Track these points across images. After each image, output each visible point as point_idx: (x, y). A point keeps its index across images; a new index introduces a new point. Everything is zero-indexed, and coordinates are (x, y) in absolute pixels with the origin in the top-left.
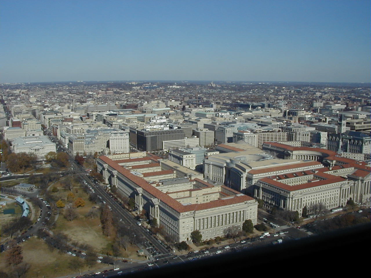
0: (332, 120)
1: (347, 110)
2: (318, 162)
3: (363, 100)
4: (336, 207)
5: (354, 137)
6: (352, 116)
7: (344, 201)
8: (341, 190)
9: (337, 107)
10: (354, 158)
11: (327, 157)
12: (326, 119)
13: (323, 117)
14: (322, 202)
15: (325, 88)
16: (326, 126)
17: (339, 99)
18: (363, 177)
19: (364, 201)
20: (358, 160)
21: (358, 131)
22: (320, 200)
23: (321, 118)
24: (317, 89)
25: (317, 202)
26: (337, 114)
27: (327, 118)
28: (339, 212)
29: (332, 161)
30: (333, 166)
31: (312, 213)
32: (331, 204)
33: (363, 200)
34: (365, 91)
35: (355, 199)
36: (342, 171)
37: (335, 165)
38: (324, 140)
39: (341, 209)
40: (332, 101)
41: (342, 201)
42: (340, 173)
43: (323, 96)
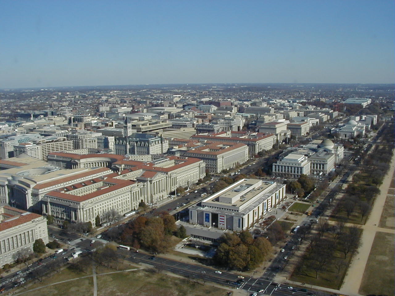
0: (119, 123)
1: (133, 112)
2: (107, 168)
3: (148, 102)
4: (128, 211)
5: (140, 139)
6: (138, 118)
7: (136, 204)
8: (131, 193)
9: (123, 110)
10: (142, 159)
11: (115, 162)
12: (112, 123)
13: (109, 121)
14: (114, 208)
15: (111, 91)
16: (112, 130)
17: (125, 102)
18: (151, 177)
19: (155, 201)
20: (146, 161)
21: (144, 133)
22: (111, 206)
23: (107, 123)
24: (103, 93)
25: (109, 210)
26: (124, 117)
27: (114, 122)
28: (132, 215)
29: (121, 165)
30: (122, 170)
31: (105, 221)
32: (124, 208)
33: (153, 200)
34: (150, 92)
35: (146, 200)
36: (131, 174)
37: (124, 169)
38: (111, 145)
39: (134, 212)
40: (119, 104)
41: (134, 204)
42: (129, 177)
43: (109, 100)
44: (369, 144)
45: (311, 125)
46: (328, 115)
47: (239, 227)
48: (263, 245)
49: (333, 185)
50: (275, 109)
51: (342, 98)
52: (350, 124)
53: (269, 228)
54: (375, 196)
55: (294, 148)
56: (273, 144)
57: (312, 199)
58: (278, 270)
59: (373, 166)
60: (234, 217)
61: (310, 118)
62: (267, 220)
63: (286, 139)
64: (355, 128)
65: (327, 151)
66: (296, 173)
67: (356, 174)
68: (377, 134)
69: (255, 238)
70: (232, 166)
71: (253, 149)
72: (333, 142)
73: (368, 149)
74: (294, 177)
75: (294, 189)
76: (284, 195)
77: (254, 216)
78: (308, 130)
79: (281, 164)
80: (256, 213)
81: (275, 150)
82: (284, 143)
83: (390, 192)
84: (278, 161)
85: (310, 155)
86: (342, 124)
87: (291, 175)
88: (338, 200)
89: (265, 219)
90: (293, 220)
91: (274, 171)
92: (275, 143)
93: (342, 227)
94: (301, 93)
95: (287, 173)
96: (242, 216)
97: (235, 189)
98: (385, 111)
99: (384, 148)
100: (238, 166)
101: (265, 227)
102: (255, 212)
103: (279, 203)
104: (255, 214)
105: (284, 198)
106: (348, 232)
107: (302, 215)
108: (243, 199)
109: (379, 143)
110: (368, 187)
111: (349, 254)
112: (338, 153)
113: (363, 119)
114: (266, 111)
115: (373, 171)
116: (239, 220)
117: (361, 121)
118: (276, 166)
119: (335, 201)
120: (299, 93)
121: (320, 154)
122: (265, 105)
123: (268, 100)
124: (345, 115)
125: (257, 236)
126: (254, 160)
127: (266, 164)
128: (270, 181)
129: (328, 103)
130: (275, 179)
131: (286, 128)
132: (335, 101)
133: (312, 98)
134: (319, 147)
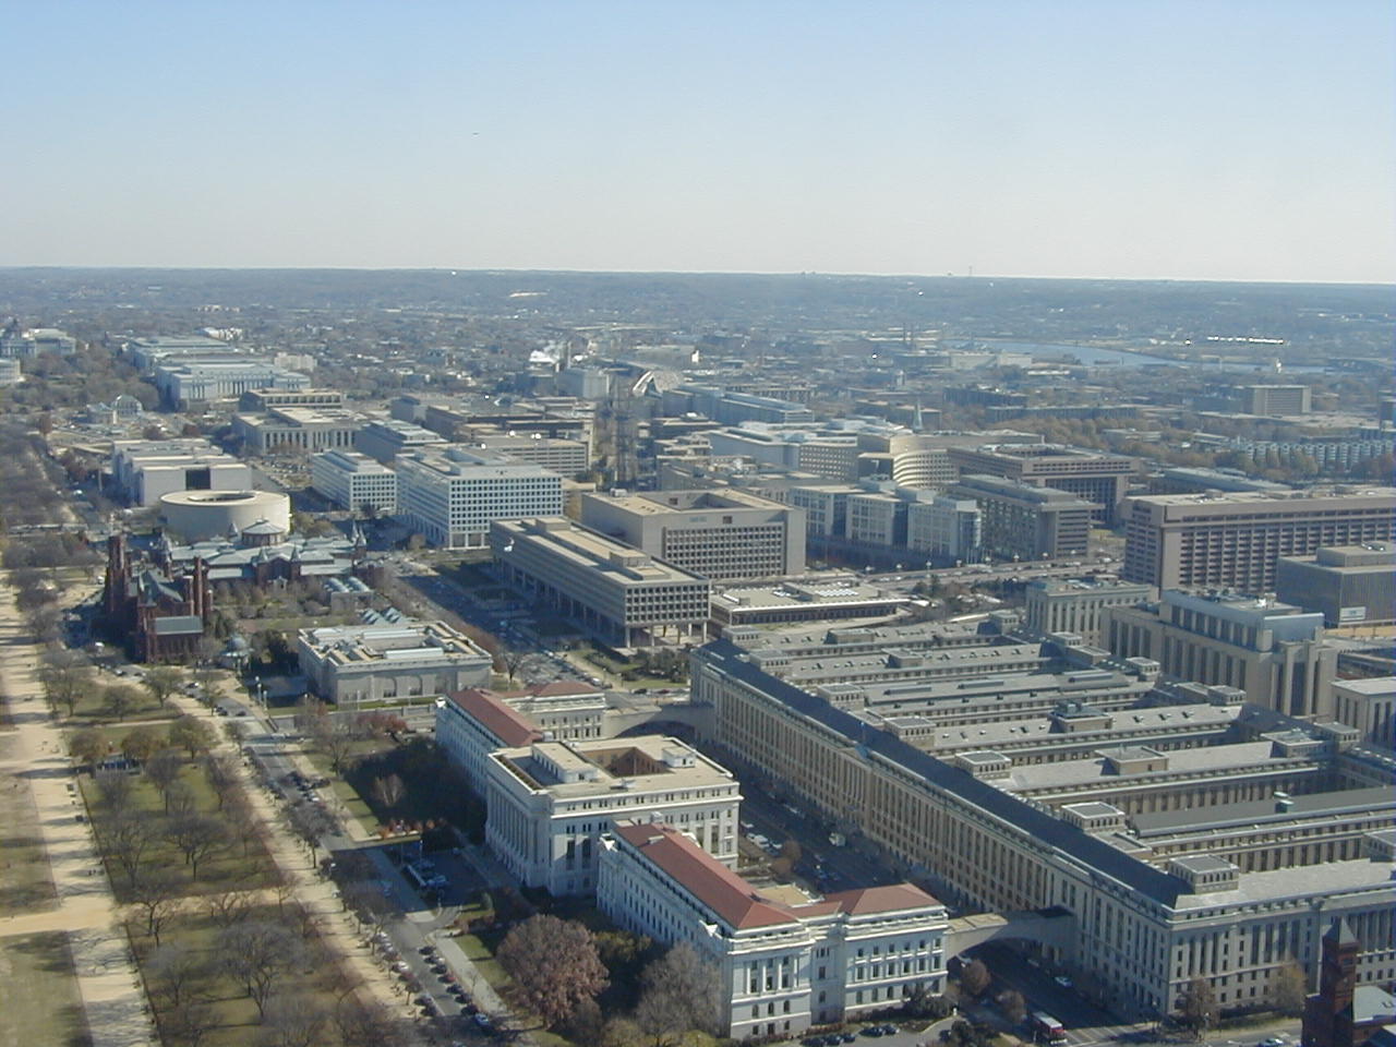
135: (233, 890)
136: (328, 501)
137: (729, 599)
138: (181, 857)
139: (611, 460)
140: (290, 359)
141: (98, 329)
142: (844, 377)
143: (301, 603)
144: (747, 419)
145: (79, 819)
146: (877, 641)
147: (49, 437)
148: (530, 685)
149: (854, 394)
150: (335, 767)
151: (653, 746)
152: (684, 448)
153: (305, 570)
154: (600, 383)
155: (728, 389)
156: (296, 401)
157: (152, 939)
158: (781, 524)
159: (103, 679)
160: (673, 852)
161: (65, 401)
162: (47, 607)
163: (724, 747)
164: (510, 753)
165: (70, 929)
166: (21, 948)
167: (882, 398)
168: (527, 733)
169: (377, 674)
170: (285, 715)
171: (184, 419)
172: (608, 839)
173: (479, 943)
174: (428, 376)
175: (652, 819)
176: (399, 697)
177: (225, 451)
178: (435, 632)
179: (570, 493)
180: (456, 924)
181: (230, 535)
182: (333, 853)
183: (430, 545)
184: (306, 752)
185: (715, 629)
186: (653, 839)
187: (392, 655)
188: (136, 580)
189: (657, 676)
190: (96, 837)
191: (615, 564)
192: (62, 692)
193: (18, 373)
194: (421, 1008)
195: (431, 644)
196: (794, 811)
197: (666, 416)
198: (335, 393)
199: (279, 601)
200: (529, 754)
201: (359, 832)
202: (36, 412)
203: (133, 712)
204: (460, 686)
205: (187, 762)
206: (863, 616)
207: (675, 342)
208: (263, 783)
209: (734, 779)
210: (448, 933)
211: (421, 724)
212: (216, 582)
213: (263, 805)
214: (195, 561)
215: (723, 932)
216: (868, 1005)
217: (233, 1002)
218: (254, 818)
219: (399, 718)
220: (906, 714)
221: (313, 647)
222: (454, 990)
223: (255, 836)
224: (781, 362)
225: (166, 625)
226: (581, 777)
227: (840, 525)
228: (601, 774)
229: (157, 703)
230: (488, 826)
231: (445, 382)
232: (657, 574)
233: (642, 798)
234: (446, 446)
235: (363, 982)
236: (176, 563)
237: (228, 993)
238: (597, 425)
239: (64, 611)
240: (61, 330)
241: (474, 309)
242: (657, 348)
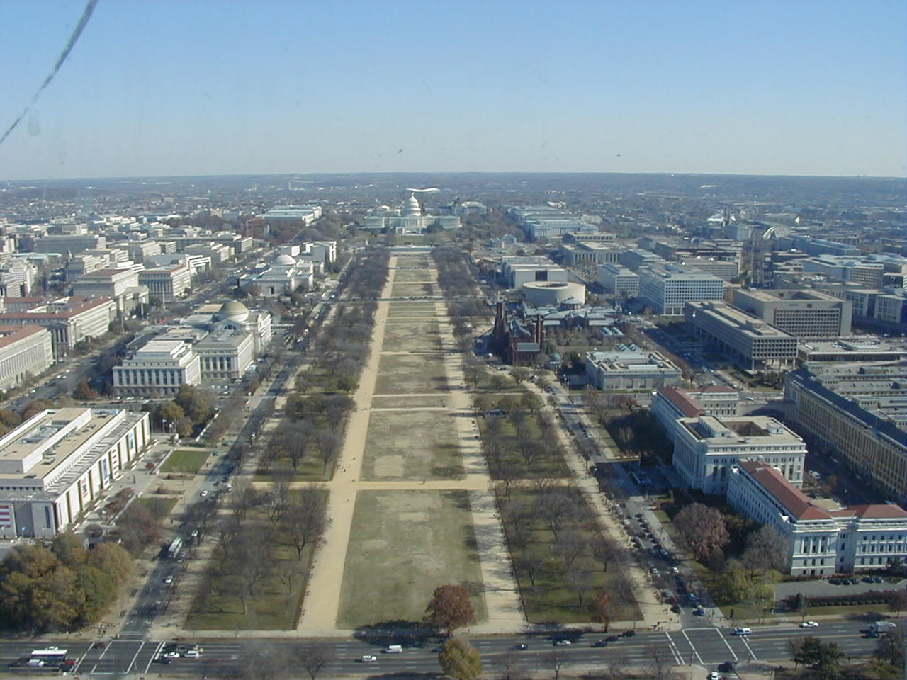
44: (324, 305)
45: (194, 271)
46: (231, 247)
47: (49, 526)
48: (113, 559)
49: (254, 402)
50: (108, 239)
51: (259, 206)
52: (280, 263)
53: (120, 518)
54: (347, 416)
55: (159, 327)
56: (108, 321)
57: (210, 437)
58: (154, 613)
59: (336, 353)
60: (33, 505)
61: (191, 255)
62: (114, 500)
63: (138, 307)
64: (292, 271)
65: (234, 328)
66: (170, 385)
67: (302, 372)
68: (338, 283)
69: (92, 546)
70: (15, 382)
71: (62, 336)
72: (247, 305)
73: (323, 316)
74: (166, 393)
75: (169, 420)
76: (147, 437)
77: (83, 495)
78: (188, 281)
79: (133, 367)
80: (85, 487)
81: (116, 334)
82: (134, 317)
83: (376, 403)
84: (125, 360)
85: (198, 338)
86: (264, 265)
87: (159, 389)
88: (268, 433)
89: (109, 499)
90: (174, 492)
91: (116, 384)
92: (113, 319)
93: (284, 493)
94: (166, 199)
95: (148, 385)
96: (52, 500)
97: (28, 436)
98: (352, 231)
99: (355, 312)
100: (29, 380)
101: (112, 517)
102: (82, 485)
103: (137, 458)
104: (83, 491)
105: (146, 443)
106: (298, 503)
107: (193, 477)
108: (49, 459)
109: (343, 300)
110: (330, 398)
111: (306, 549)
112: (259, 329)
113: (308, 250)
114: (86, 245)
115: (337, 361)
116: (47, 509)
117: (304, 255)
118: (120, 371)
119: (262, 437)
120: (162, 200)
121: (219, 335)
122: (82, 231)
123: (89, 219)
124: (268, 245)
125: (94, 541)
126: (68, 364)
127: (97, 369)
128: (111, 408)
129: (228, 219)
130: (121, 402)
131: (137, 281)
132: (245, 215)
133: (191, 210)
134: (215, 319)
135: (547, 478)
136: (603, 288)
137: (809, 348)
138: (523, 460)
139: (750, 272)
140: (589, 217)
141: (496, 201)
142: (879, 232)
143: (588, 339)
144: (823, 253)
145: (477, 438)
146: (887, 374)
147: (472, 254)
148: (701, 386)
149: (883, 241)
150: (600, 421)
151: (762, 422)
152: (789, 267)
153: (591, 323)
154: (746, 232)
155: (814, 237)
156: (591, 238)
157: (507, 497)
158: (838, 309)
159: (491, 372)
160: (768, 477)
161: (480, 236)
162: (467, 336)
163: (800, 425)
164: (688, 420)
165: (469, 489)
166: (447, 496)
167: (899, 243)
168: (697, 411)
169: (624, 376)
170: (577, 394)
171: (535, 247)
172: (735, 467)
173: (665, 514)
174: (657, 227)
175: (758, 459)
176: (634, 388)
177: (555, 263)
178: (655, 358)
179: (727, 289)
180: (654, 504)
181: (555, 304)
182: (597, 464)
183: (654, 313)
184: (586, 413)
185: (799, 362)
186: (758, 469)
187: (632, 368)
188: (509, 324)
189: (767, 386)
190: (483, 446)
191: (748, 326)
192: (472, 377)
193: (459, 222)
194: (633, 544)
195: (651, 363)
196: (835, 461)
197: (780, 250)
198: (610, 235)
199: (577, 338)
200: (697, 421)
201: (609, 455)
202: (466, 241)
203: (504, 388)
204: (665, 385)
205: (528, 414)
206: (881, 360)
207: (786, 212)
208: (564, 426)
209: (804, 441)
210: (650, 508)
211: (645, 403)
212: (547, 327)
213: (564, 438)
214: (537, 316)
215: (791, 520)
216: (867, 566)
217: (544, 532)
218: (559, 444)
219: (633, 399)
220: (901, 414)
221: (593, 361)
222: (651, 536)
223: (559, 452)
224: (844, 224)
225: (522, 347)
226: (723, 435)
227: (871, 311)
228: (733, 434)
229: (516, 384)
230: (674, 456)
231: (666, 230)
232: (769, 332)
233: (754, 449)
234: (664, 263)
235: (606, 528)
236: (528, 316)
237: (541, 527)
238: (743, 254)
239: (475, 338)
240: (479, 202)
241: (682, 193)
242: (777, 215)
